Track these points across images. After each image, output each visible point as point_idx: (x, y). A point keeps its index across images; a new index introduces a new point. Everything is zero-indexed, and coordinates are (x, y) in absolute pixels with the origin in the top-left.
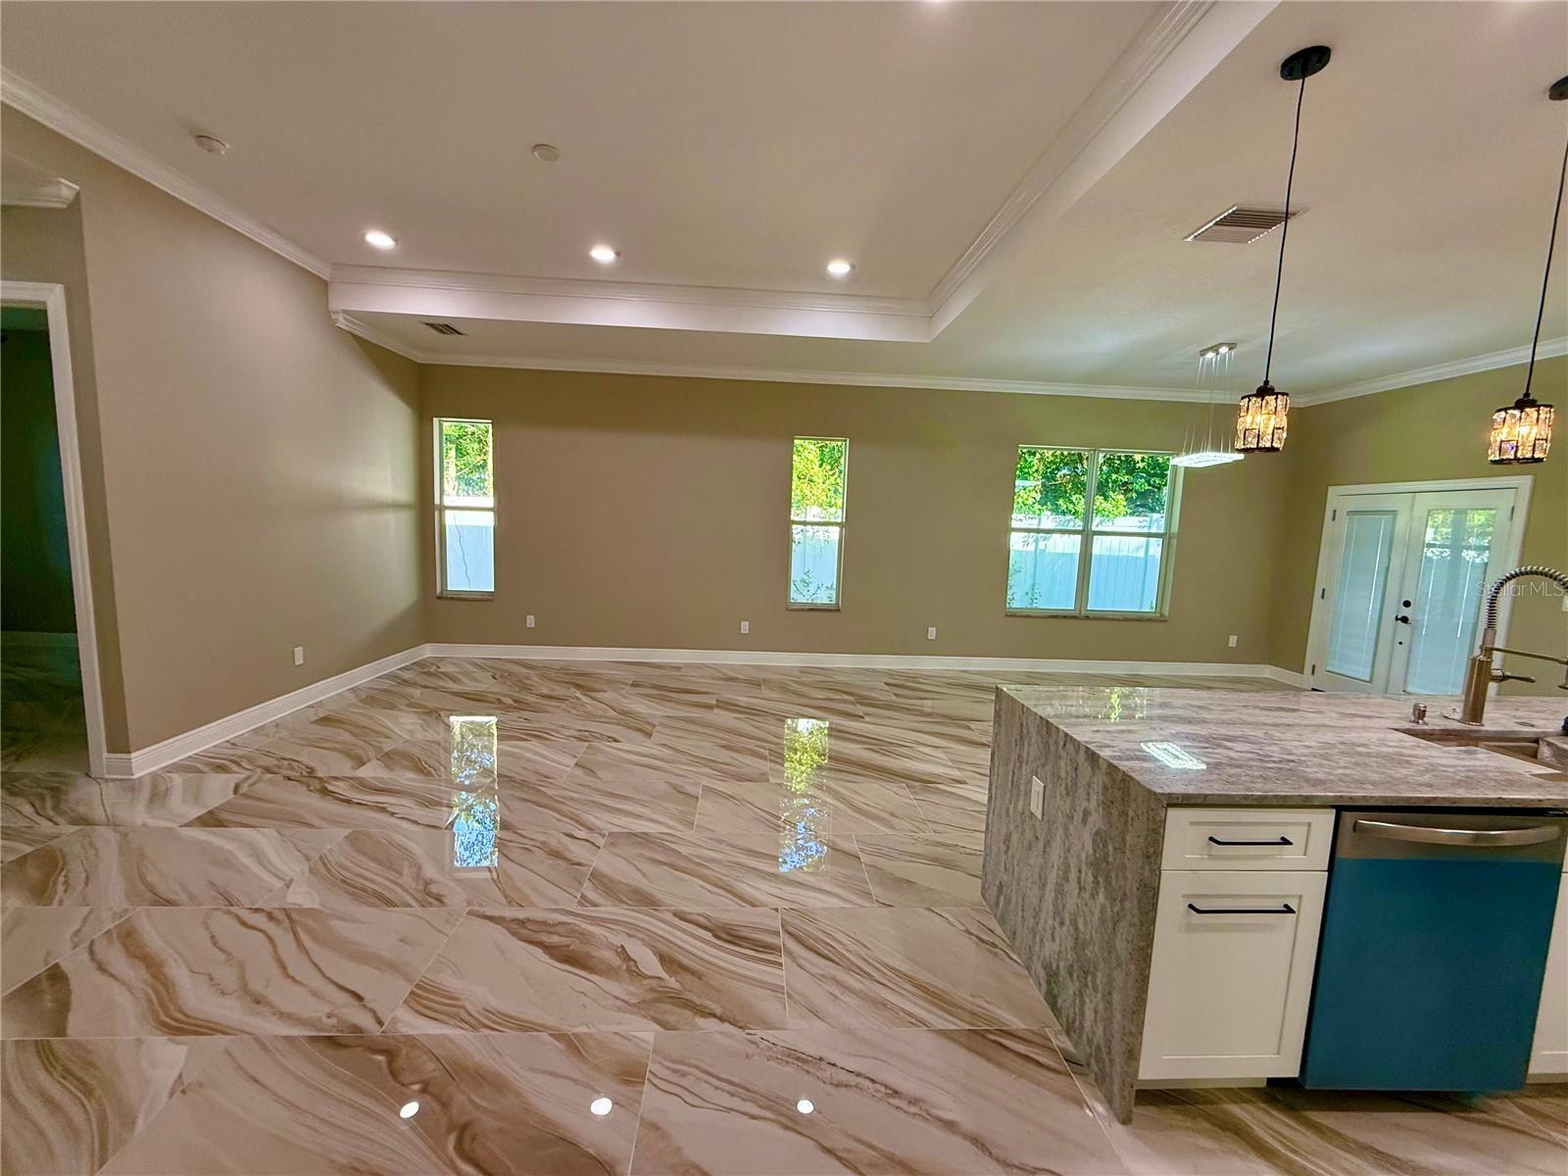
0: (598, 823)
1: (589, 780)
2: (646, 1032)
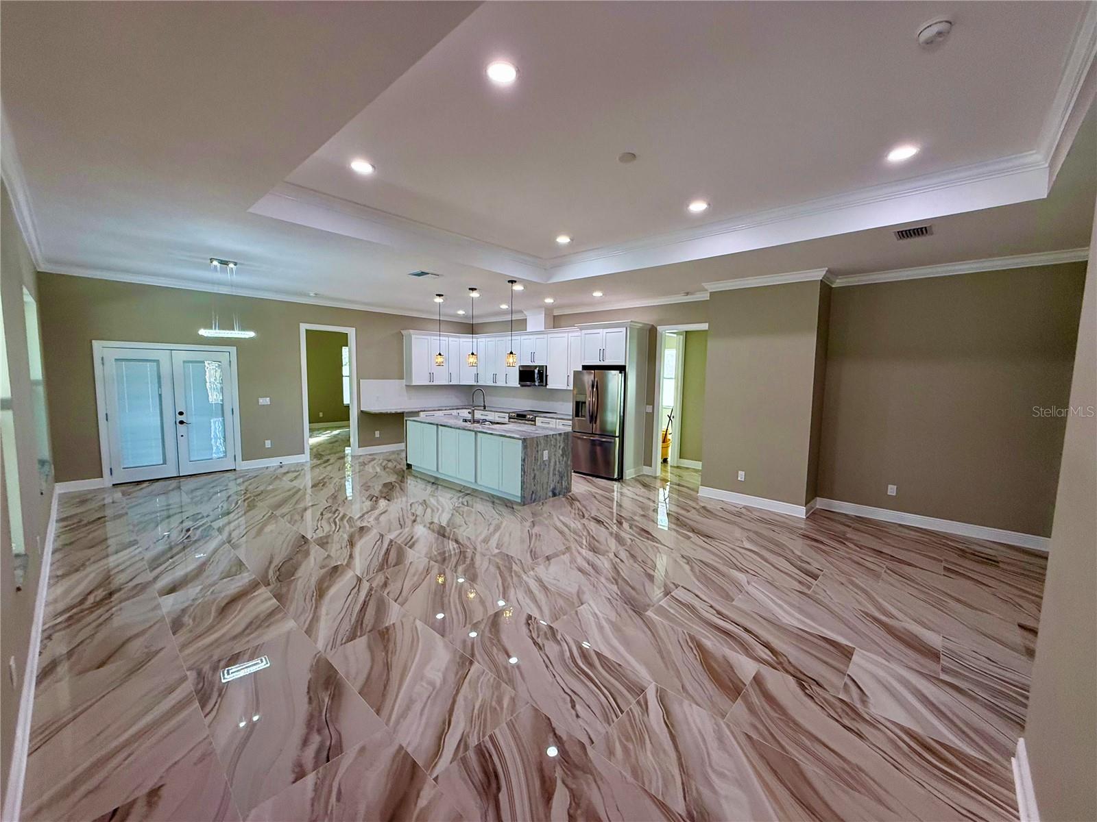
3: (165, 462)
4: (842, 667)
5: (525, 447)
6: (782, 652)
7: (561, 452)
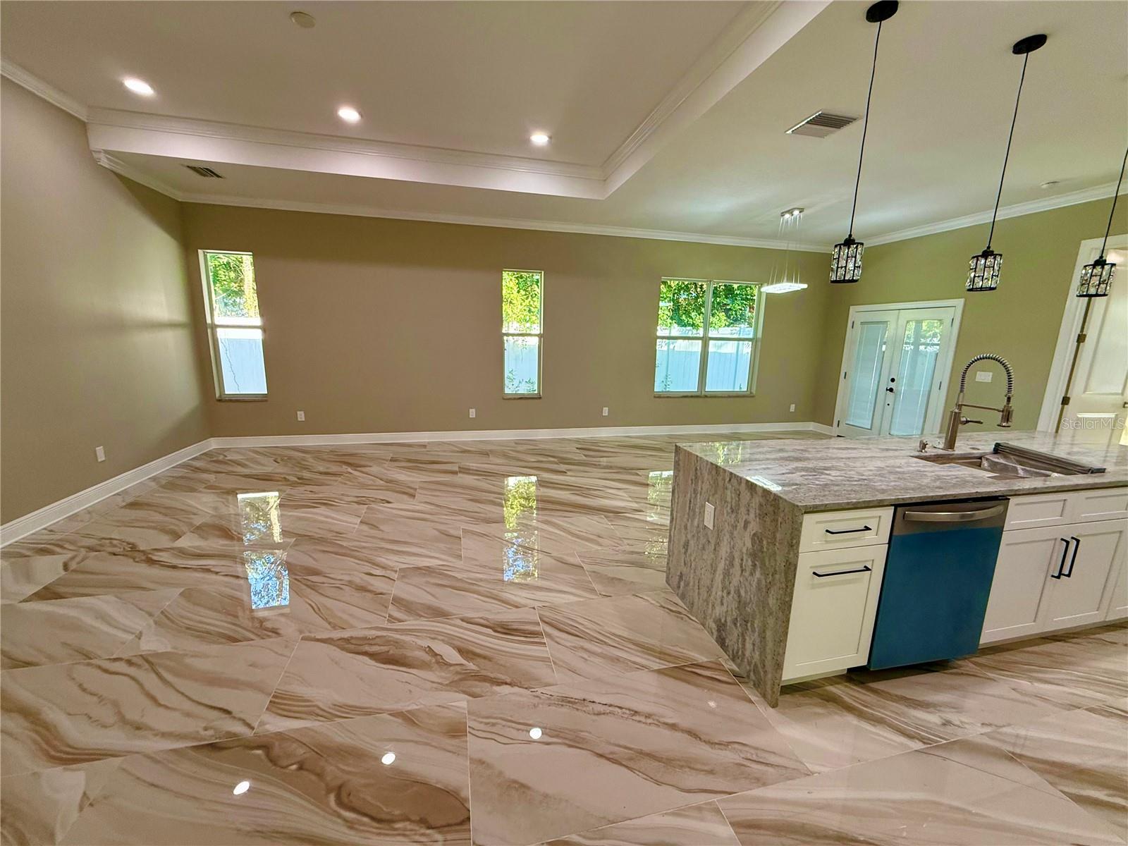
0: (390, 563)
1: (374, 532)
2: (460, 703)
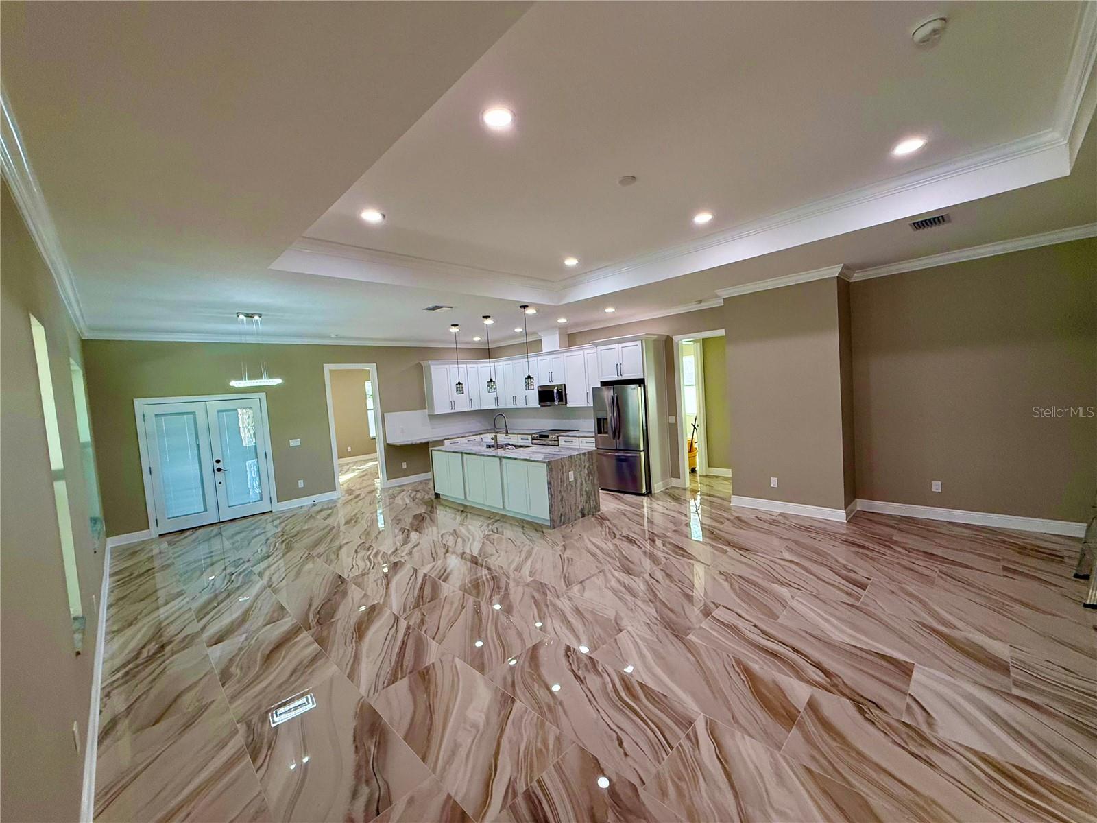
3: (206, 510)
4: (903, 687)
5: (550, 470)
6: (837, 673)
7: (586, 472)
